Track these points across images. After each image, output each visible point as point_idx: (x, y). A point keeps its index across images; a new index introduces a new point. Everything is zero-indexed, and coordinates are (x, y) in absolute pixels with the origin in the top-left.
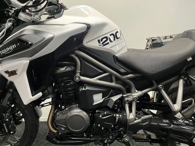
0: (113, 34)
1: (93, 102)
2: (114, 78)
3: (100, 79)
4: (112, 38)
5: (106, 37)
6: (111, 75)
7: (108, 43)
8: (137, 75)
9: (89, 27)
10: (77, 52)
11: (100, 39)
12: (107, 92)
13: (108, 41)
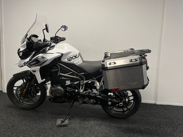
0: (74, 56)
1: (66, 84)
2: (75, 74)
3: (68, 75)
4: (74, 58)
5: (71, 57)
6: (74, 73)
7: (72, 60)
8: (86, 73)
9: (62, 54)
10: (59, 63)
11: (68, 58)
12: (72, 80)
13: (72, 59)
